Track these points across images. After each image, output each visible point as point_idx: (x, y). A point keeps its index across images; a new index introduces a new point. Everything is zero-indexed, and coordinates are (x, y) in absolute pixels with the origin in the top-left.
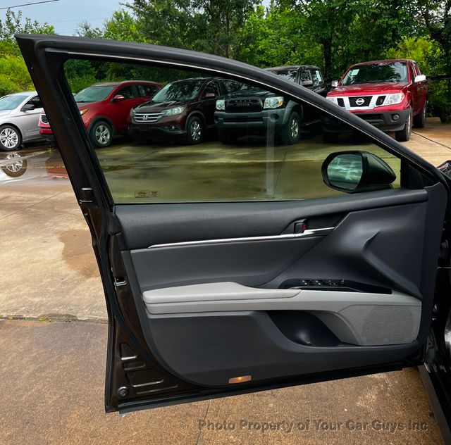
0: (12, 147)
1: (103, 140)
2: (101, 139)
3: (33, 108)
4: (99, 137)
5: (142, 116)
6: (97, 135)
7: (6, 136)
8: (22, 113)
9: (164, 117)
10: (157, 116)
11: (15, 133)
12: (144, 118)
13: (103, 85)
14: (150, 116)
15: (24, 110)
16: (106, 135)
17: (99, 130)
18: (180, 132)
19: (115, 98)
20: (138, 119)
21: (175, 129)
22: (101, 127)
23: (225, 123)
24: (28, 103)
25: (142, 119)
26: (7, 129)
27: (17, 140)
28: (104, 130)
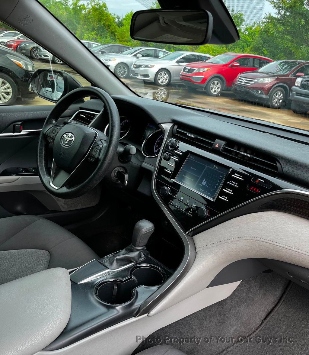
0: (163, 84)
1: (215, 91)
2: (214, 90)
3: (183, 62)
4: (212, 89)
5: (242, 79)
6: (211, 87)
7: (162, 76)
8: (176, 64)
9: (256, 83)
10: (252, 81)
11: (167, 76)
12: (242, 81)
13: (232, 54)
14: (247, 80)
15: (178, 62)
16: (218, 88)
17: (214, 84)
18: (264, 96)
19: (233, 64)
20: (239, 81)
21: (261, 93)
22: (216, 82)
23: (296, 96)
24: (183, 58)
25: (241, 82)
26: (163, 72)
27: (167, 80)
28: (217, 84)
